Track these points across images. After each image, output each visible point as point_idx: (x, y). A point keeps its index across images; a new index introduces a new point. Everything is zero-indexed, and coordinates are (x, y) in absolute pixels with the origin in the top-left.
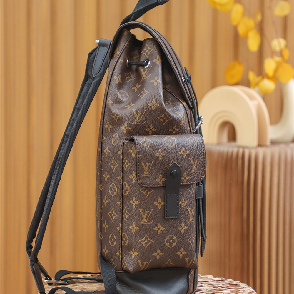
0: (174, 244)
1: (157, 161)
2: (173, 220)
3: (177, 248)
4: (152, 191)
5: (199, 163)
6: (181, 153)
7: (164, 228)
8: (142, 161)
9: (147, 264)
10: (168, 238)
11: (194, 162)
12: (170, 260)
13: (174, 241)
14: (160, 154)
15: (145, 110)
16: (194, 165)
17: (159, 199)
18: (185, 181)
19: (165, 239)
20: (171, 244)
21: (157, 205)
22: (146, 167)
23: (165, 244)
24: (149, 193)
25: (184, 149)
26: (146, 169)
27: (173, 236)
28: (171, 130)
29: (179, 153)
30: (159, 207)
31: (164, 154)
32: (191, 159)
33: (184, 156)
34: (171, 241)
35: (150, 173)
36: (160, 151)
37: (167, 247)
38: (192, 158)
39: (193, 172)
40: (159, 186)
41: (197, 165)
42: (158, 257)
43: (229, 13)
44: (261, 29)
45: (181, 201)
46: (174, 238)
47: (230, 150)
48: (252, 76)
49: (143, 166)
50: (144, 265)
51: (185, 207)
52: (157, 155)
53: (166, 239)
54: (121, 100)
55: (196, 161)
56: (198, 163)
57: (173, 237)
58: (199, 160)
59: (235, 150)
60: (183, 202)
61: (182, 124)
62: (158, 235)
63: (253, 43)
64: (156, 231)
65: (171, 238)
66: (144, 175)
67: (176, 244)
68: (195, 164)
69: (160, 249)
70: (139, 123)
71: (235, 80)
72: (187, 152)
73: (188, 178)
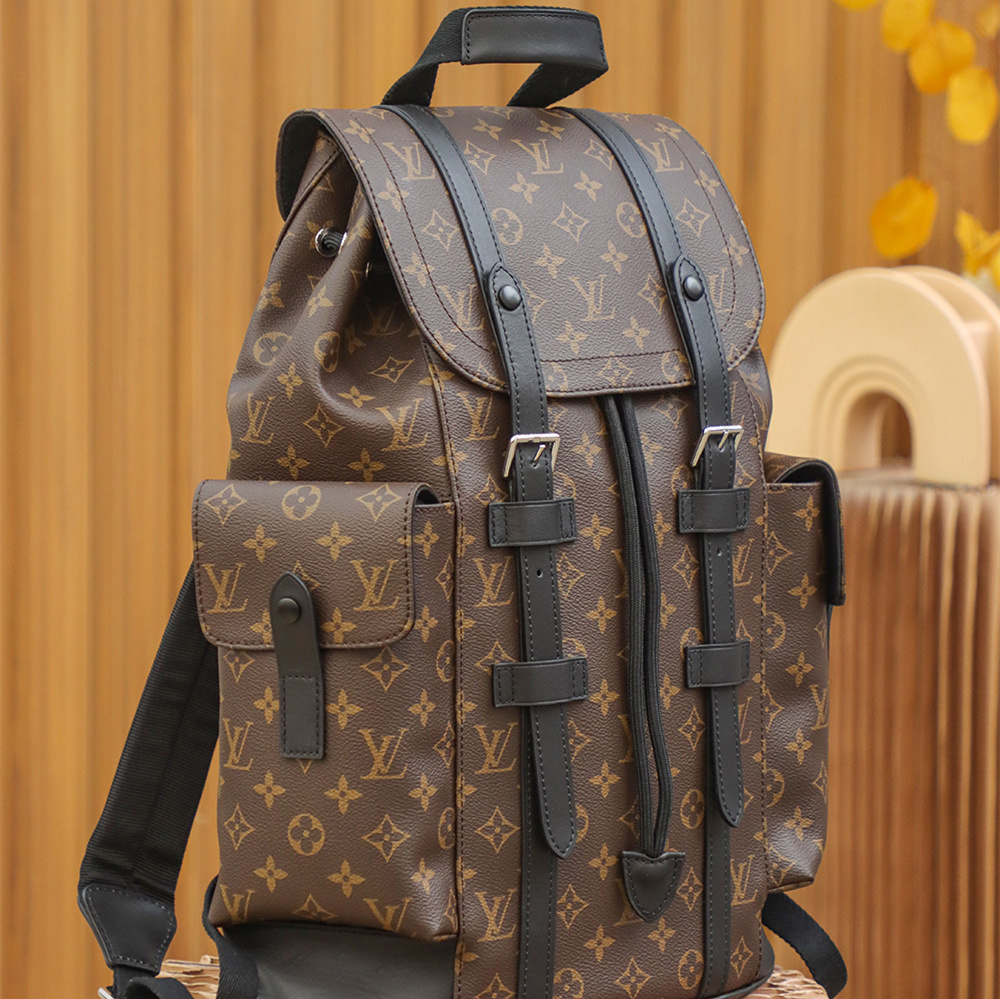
0: (317, 846)
1: (253, 565)
2: (310, 763)
3: (328, 861)
4: (249, 663)
5: (386, 580)
6: (324, 541)
7: (284, 790)
8: (208, 562)
9: (243, 902)
10: (295, 822)
11: (369, 575)
12: (310, 896)
13: (315, 835)
14: (260, 543)
15: (271, 398)
16: (370, 587)
17: (267, 691)
18: (338, 637)
19: (288, 824)
20: (307, 846)
21: (263, 711)
22: (220, 583)
23: (288, 843)
24: (243, 667)
25: (335, 528)
26: (221, 590)
27: (312, 817)
28: (355, 466)
29: (319, 541)
30: (269, 715)
31: (271, 543)
32: (357, 564)
33: (335, 554)
34: (306, 834)
35: (235, 605)
36: (260, 532)
37: (295, 851)
38: (362, 561)
39: (365, 607)
40: (262, 647)
41: (381, 587)
42: (271, 885)
45: (336, 702)
46: (316, 824)
49: (212, 579)
50: (237, 905)
51: (349, 723)
52: (250, 544)
53: (290, 827)
54: (257, 363)
55: (376, 571)
56: (383, 579)
57: (311, 820)
58: (387, 569)
59: (909, 496)
60: (342, 709)
61: (394, 446)
62: (267, 809)
64: (259, 795)
65: (306, 823)
66: (217, 609)
67: (324, 845)
68: (374, 582)
69: (274, 858)
70: (258, 438)
72: (347, 540)
73: (348, 627)
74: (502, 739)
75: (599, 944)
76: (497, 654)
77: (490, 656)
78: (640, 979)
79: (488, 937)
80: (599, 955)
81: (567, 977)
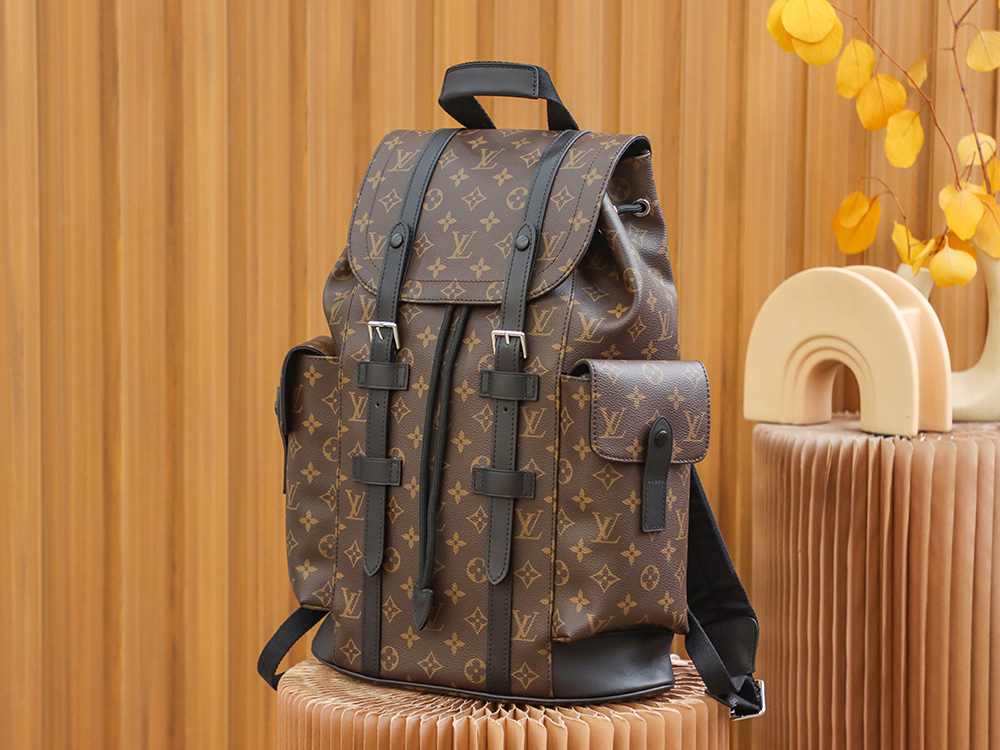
43: (831, 67)
44: (925, 104)
47: (847, 439)
48: (901, 235)
59: (860, 440)
63: (901, 145)
71: (855, 249)
74: (359, 501)
75: (411, 637)
76: (358, 449)
77: (354, 451)
78: (436, 666)
79: (344, 615)
80: (410, 645)
81: (389, 652)
